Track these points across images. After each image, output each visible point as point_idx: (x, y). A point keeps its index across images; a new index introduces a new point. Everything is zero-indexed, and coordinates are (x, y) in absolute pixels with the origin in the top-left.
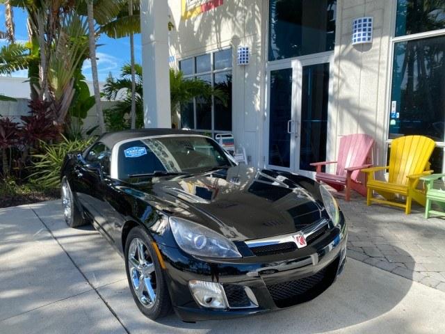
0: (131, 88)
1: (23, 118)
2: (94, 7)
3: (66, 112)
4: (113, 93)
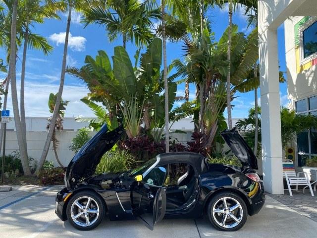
0: (255, 124)
1: (188, 143)
2: (231, 77)
3: (213, 139)
4: (243, 127)
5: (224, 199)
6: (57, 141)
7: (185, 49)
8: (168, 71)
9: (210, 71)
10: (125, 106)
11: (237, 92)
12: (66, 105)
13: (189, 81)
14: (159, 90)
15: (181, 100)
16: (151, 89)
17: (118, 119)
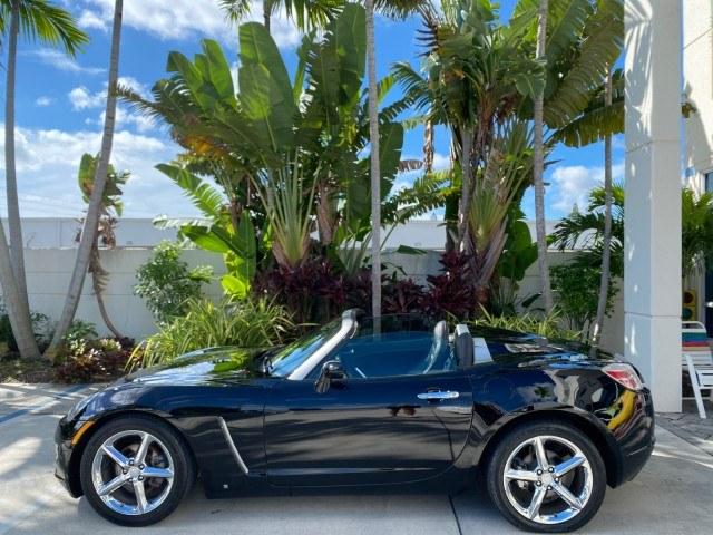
0: (603, 229)
1: (430, 279)
2: (545, 105)
3: (492, 270)
4: (571, 236)
5: (538, 441)
6: (103, 273)
7: (425, 39)
8: (378, 94)
9: (489, 90)
10: (270, 184)
11: (560, 145)
12: (123, 183)
13: (434, 120)
14: (358, 142)
15: (414, 168)
16: (336, 139)
17: (254, 219)
